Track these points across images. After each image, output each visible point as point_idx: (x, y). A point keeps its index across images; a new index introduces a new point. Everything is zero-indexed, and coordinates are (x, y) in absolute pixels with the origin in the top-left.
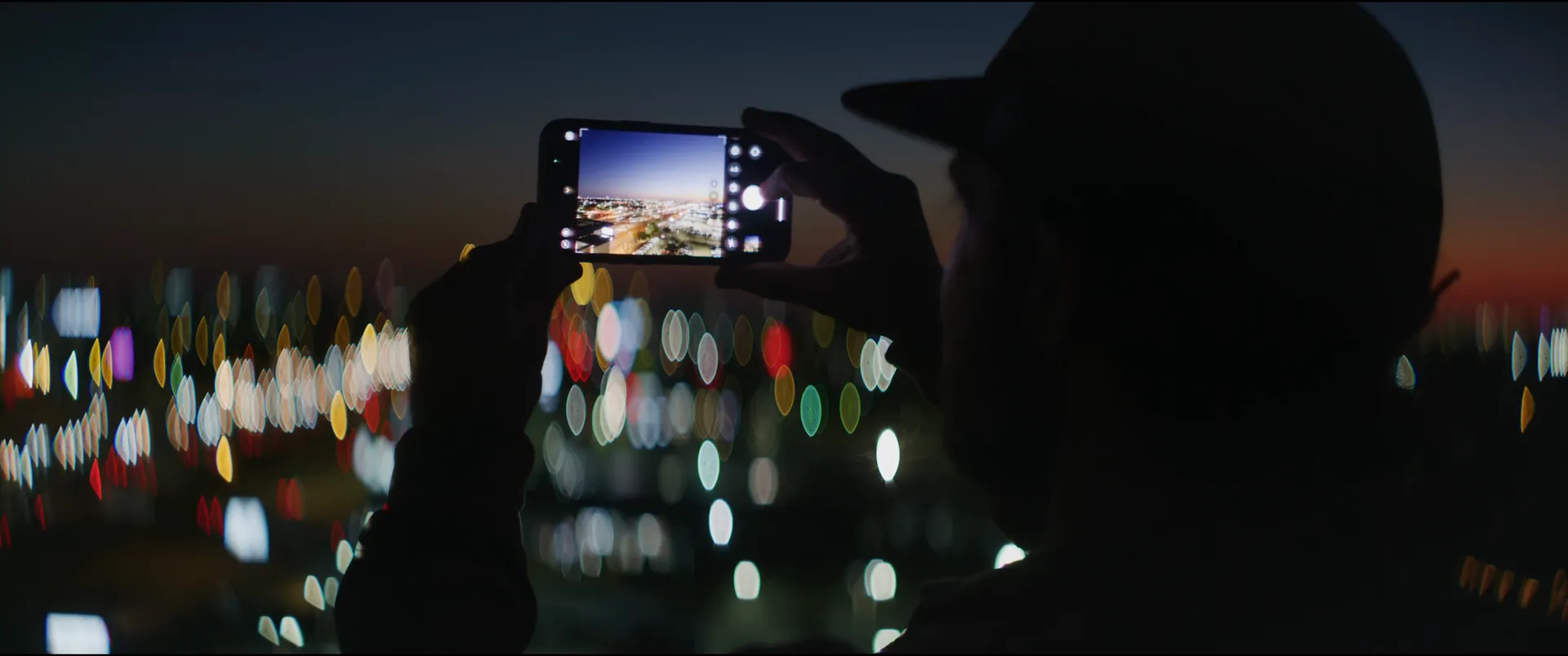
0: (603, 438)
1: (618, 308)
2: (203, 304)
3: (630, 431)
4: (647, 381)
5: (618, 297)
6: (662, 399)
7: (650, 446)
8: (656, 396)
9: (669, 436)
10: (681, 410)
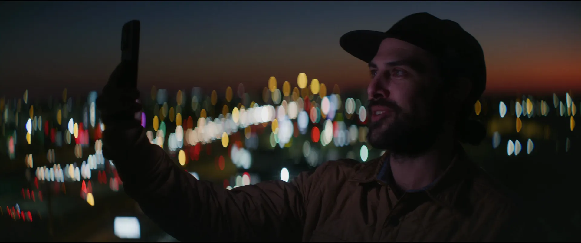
0: (324, 143)
1: (329, 98)
2: (171, 101)
3: (335, 140)
4: (340, 124)
5: (328, 94)
6: (346, 131)
7: (342, 145)
8: (344, 130)
9: (349, 141)
10: (353, 133)
